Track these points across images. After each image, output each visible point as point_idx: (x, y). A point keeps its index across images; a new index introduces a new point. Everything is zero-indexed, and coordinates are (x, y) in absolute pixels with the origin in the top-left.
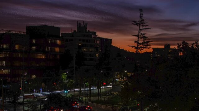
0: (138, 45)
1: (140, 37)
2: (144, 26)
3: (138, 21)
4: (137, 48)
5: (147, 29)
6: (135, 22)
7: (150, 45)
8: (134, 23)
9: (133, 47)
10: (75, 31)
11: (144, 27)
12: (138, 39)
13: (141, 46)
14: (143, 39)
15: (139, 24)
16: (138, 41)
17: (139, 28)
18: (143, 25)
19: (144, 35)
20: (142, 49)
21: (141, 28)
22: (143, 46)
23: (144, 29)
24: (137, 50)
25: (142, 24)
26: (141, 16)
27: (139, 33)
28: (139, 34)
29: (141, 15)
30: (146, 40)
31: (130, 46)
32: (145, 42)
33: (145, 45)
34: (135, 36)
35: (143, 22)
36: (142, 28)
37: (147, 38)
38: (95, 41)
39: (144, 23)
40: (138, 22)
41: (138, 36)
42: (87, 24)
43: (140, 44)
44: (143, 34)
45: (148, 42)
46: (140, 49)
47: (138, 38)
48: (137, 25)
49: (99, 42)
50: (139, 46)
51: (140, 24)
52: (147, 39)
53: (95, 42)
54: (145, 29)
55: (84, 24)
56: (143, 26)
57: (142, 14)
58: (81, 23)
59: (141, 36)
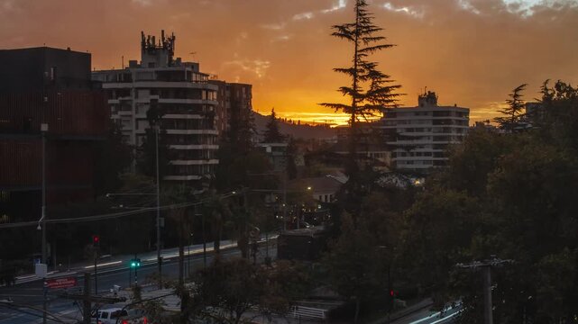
0: (355, 102)
1: (360, 74)
2: (372, 39)
3: (352, 25)
4: (352, 110)
5: (379, 47)
6: (342, 28)
7: (393, 98)
8: (336, 30)
9: (338, 106)
10: (133, 63)
11: (372, 44)
12: (356, 81)
13: (365, 102)
14: (370, 81)
15: (353, 32)
16: (355, 86)
17: (357, 45)
18: (368, 36)
19: (372, 67)
20: (371, 111)
21: (362, 46)
22: (372, 104)
23: (370, 49)
24: (353, 117)
25: (364, 36)
26: (360, 8)
27: (356, 61)
28: (356, 65)
29: (358, 5)
30: (380, 82)
31: (328, 105)
32: (378, 91)
33: (380, 101)
34: (345, 71)
35: (368, 27)
36: (366, 47)
37: (384, 76)
38: (204, 93)
39: (369, 30)
40: (352, 29)
41: (353, 72)
42: (174, 38)
43: (362, 97)
44: (370, 66)
45: (387, 89)
46: (362, 114)
47: (355, 76)
48: (350, 38)
49: (215, 97)
50: (358, 104)
51: (357, 33)
52: (383, 79)
53: (204, 97)
54: (374, 48)
55: (163, 39)
56: (366, 40)
57: (363, 4)
58: (154, 37)
59: (362, 71)
